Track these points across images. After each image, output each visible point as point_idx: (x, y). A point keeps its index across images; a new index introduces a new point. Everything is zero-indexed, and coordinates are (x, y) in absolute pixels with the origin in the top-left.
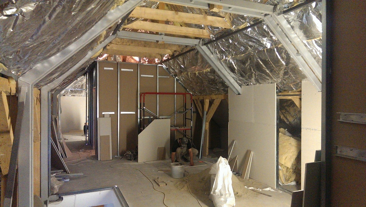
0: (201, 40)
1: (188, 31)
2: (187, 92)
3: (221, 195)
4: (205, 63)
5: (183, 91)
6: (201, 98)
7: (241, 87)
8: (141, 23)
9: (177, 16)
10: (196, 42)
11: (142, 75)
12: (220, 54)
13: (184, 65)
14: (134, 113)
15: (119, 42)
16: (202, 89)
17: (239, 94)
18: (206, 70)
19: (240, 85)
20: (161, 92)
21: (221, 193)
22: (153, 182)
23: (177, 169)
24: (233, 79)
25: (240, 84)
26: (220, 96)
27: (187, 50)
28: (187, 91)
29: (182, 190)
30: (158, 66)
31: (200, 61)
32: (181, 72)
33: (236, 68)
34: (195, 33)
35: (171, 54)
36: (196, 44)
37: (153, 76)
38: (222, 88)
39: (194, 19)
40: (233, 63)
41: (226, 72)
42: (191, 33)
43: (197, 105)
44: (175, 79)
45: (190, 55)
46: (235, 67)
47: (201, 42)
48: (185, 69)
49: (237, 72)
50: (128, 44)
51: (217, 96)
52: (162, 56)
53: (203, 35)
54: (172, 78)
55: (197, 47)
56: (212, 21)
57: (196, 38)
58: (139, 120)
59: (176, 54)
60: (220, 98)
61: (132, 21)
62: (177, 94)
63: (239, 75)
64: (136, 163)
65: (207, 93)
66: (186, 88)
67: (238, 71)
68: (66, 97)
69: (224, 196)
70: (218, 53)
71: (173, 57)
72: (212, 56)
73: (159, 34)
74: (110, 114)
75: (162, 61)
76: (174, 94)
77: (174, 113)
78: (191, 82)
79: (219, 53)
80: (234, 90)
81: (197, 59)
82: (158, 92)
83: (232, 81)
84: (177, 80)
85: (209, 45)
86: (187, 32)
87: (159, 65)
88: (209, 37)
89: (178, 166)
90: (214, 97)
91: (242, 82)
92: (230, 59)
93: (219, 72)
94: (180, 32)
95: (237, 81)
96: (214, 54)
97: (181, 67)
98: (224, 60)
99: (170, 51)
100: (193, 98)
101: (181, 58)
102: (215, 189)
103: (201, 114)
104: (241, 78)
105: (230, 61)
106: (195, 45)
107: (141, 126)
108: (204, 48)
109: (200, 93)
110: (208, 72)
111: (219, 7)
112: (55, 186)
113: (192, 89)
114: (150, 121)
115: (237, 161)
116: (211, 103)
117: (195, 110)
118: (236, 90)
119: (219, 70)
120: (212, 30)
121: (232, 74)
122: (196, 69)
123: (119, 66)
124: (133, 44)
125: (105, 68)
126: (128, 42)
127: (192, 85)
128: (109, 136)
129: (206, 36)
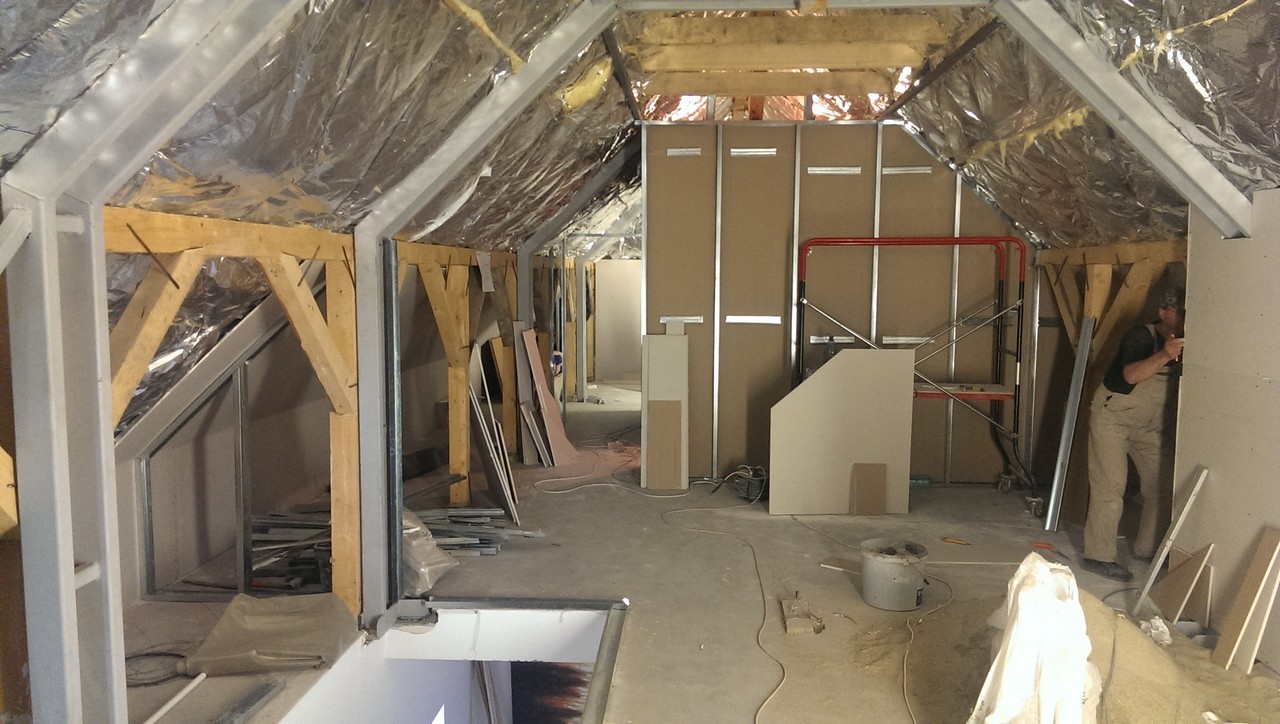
2: (1015, 234)
4: (1058, 91)
5: (995, 228)
6: (1076, 259)
7: (1250, 198)
11: (811, 170)
12: (1118, 31)
13: (978, 111)
14: (777, 320)
16: (1070, 217)
17: (1240, 235)
18: (1063, 122)
19: (1243, 189)
20: (892, 233)
22: (772, 607)
23: (885, 569)
24: (1200, 156)
25: (1247, 182)
26: (1157, 246)
28: (1016, 228)
29: (876, 669)
30: (880, 127)
31: (1034, 79)
32: (970, 143)
33: (1204, 94)
35: (919, 64)
37: (857, 170)
38: (1159, 210)
40: (1187, 68)
41: (1159, 122)
43: (1057, 290)
44: (959, 177)
45: (990, 54)
46: (1199, 87)
48: (988, 126)
49: (1211, 114)
51: (1144, 247)
54: (946, 173)
55: (1001, 9)
58: (793, 349)
59: (937, 59)
60: (1160, 254)
63: (1227, 132)
64: (758, 516)
65: (1097, 233)
66: (1013, 216)
67: (1219, 113)
68: (613, 262)
70: (1101, 24)
71: (927, 74)
72: (1078, 44)
74: (686, 324)
75: (892, 102)
76: (950, 241)
77: (950, 324)
78: (1023, 186)
79: (1109, 26)
80: (1211, 213)
81: (1022, 75)
82: (877, 236)
83: (1196, 166)
84: (969, 182)
87: (888, 122)
89: (891, 559)
90: (1129, 251)
91: (1253, 172)
92: (1165, 45)
93: (1125, 123)
95: (1225, 167)
96: (1086, 33)
97: (967, 121)
98: (1140, 60)
99: (912, 51)
100: (1042, 257)
101: (958, 78)
103: (1071, 332)
104: (1244, 149)
105: (1170, 56)
107: (797, 376)
109: (1069, 235)
110: (1076, 129)
112: (422, 570)
113: (1033, 218)
114: (826, 353)
115: (1207, 570)
116: (1118, 279)
117: (1051, 314)
118: (1220, 209)
119: (1123, 116)
121: (1193, 131)
122: (1026, 119)
123: (720, 139)
124: (729, 37)
125: (671, 152)
126: (709, 31)
127: (1030, 199)
128: (679, 403)
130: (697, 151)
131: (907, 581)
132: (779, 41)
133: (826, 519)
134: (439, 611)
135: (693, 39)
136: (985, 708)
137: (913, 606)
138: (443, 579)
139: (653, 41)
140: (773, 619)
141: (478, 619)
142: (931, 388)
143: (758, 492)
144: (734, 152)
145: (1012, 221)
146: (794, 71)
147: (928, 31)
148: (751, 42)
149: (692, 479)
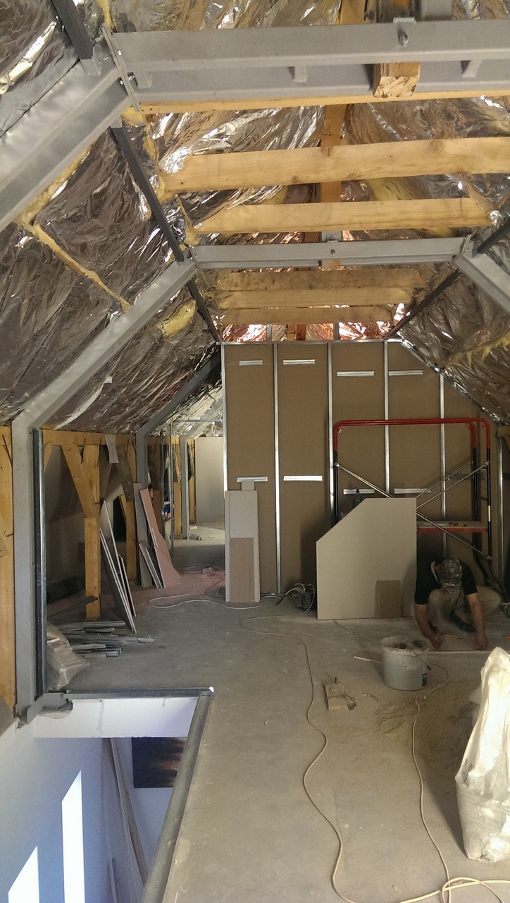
0: (469, 236)
1: (404, 213)
2: (482, 416)
3: (488, 796)
5: (469, 412)
9: (329, 161)
10: (450, 246)
11: (340, 374)
13: (450, 331)
14: (319, 478)
20: (397, 416)
21: (487, 786)
22: (317, 693)
23: (399, 659)
27: (442, 280)
28: (483, 411)
29: (391, 735)
30: (386, 343)
31: (486, 310)
32: (447, 354)
34: (434, 216)
35: (409, 301)
36: (453, 253)
37: (372, 373)
44: (442, 377)
45: (456, 294)
47: (469, 245)
48: (458, 342)
52: (392, 312)
53: (465, 218)
54: (433, 374)
55: (460, 264)
56: (463, 157)
58: (332, 498)
59: (421, 297)
62: (446, 421)
64: (310, 621)
66: (480, 403)
68: (208, 439)
69: (494, 802)
71: (414, 308)
73: (323, 238)
74: (255, 482)
75: (392, 327)
76: (438, 421)
77: (441, 479)
78: (485, 383)
81: (478, 307)
82: (387, 418)
84: (449, 380)
85: (495, 249)
86: (402, 217)
87: (390, 340)
88: (484, 223)
89: (403, 652)
97: (444, 339)
99: (404, 292)
101: (436, 310)
102: (471, 767)
106: (454, 257)
107: (334, 517)
108: (483, 263)
111: (404, 71)
112: (61, 670)
113: (494, 404)
114: (354, 501)
120: (486, 191)
122: (483, 337)
123: (276, 354)
124: (277, 285)
125: (242, 363)
126: (262, 281)
127: (490, 391)
128: (252, 539)
129: (476, 218)
130: (260, 362)
131: (414, 668)
132: (311, 288)
133: (358, 622)
134: (73, 701)
135: (252, 287)
136: (468, 765)
137: (420, 686)
138: (77, 676)
139: (224, 289)
140: (319, 700)
141: (103, 706)
142: (428, 525)
143: (309, 603)
144: (286, 362)
145: (480, 407)
146: (326, 306)
147: (413, 279)
148: (292, 288)
149: (262, 595)
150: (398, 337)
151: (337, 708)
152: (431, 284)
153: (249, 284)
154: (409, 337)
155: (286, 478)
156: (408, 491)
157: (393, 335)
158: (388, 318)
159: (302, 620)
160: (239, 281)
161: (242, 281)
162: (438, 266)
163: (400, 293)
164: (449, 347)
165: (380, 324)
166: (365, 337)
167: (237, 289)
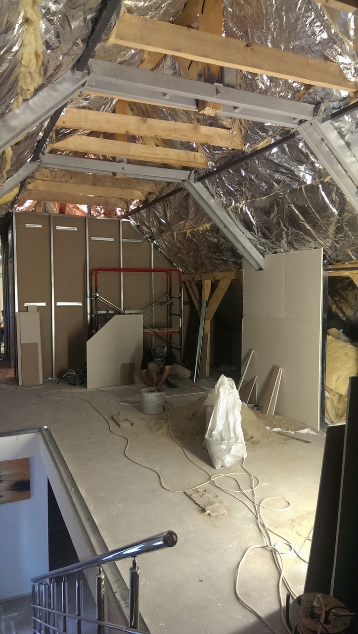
0: (193, 171)
1: (167, 155)
2: (173, 268)
3: (222, 439)
4: (201, 214)
5: (166, 265)
6: (197, 278)
7: (264, 256)
8: (82, 139)
9: (145, 126)
10: (184, 175)
11: (93, 238)
12: (227, 198)
13: (166, 219)
14: (80, 304)
15: (47, 177)
16: (197, 262)
17: (261, 269)
18: (202, 227)
19: (262, 254)
20: (127, 267)
21: (221, 436)
22: (110, 421)
23: (152, 398)
24: (249, 242)
25: (263, 251)
26: (229, 273)
27: (169, 192)
28: (174, 266)
29: (159, 432)
30: (121, 222)
31: (192, 210)
32: (161, 232)
33: (254, 222)
34: (182, 159)
35: (143, 199)
36: (184, 179)
37: (112, 240)
38: (232, 260)
39: (176, 130)
40: (249, 213)
41: (237, 230)
42: (173, 158)
43: (190, 290)
44: (152, 245)
45: (175, 200)
46: (252, 219)
47: (193, 176)
48: (169, 225)
49: (255, 229)
50: (64, 180)
51: (224, 274)
52: (128, 203)
53: (195, 162)
54: (147, 242)
55: (186, 185)
56: (209, 136)
57: (185, 168)
58: (89, 316)
59: (152, 198)
60: (231, 276)
61: (65, 136)
63: (259, 235)
64: (83, 390)
65: (207, 268)
66: (171, 259)
67: (257, 228)
69: (226, 441)
70: (222, 195)
71: (147, 204)
72: (212, 201)
73: (117, 160)
74: (38, 306)
75: (127, 212)
76: (150, 270)
77: (151, 304)
78: (180, 249)
79: (224, 196)
80: (252, 262)
81: (187, 208)
82: (122, 268)
83: (248, 245)
84: (156, 247)
85: (206, 181)
87: (124, 220)
88: (205, 167)
89: (154, 394)
90: (218, 275)
91: (265, 248)
92: (243, 205)
93: (225, 229)
94: (153, 156)
95: (257, 246)
96: (215, 197)
97: (161, 223)
98: (234, 209)
99: (141, 193)
100: (184, 277)
101: (160, 208)
102: (212, 431)
103: (197, 306)
104: (263, 240)
105: (244, 208)
106: (183, 181)
108: (198, 186)
109: (195, 269)
110: (207, 230)
111: (215, 106)
113: (182, 262)
115: (255, 384)
116: (214, 286)
117: (187, 300)
118: (256, 261)
119: (225, 226)
120: (210, 152)
121: (248, 233)
122: (187, 224)
123: (52, 222)
124: (73, 180)
125: (28, 225)
126: (64, 177)
127: (181, 254)
128: (36, 344)
129: (201, 163)
130: (40, 226)
137: (162, 411)
140: (112, 424)
142: (149, 330)
144: (58, 228)
145: (172, 263)
148: (83, 183)
150: (129, 219)
151: (125, 425)
152: (160, 192)
153: (55, 177)
154: (135, 220)
155: (59, 304)
156: (133, 312)
157: (126, 217)
158: (126, 207)
159: (77, 391)
160: (49, 174)
161: (51, 175)
162: (169, 184)
163: (139, 193)
164: (163, 228)
165: (118, 209)
166: (103, 216)
167: (47, 179)
